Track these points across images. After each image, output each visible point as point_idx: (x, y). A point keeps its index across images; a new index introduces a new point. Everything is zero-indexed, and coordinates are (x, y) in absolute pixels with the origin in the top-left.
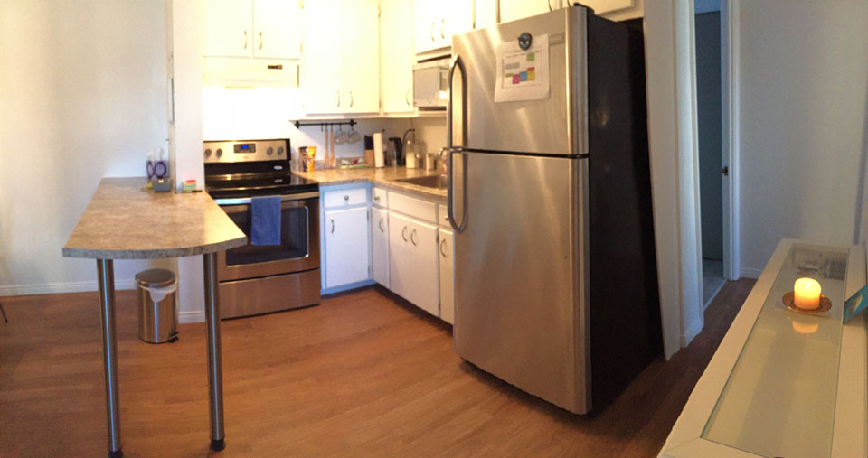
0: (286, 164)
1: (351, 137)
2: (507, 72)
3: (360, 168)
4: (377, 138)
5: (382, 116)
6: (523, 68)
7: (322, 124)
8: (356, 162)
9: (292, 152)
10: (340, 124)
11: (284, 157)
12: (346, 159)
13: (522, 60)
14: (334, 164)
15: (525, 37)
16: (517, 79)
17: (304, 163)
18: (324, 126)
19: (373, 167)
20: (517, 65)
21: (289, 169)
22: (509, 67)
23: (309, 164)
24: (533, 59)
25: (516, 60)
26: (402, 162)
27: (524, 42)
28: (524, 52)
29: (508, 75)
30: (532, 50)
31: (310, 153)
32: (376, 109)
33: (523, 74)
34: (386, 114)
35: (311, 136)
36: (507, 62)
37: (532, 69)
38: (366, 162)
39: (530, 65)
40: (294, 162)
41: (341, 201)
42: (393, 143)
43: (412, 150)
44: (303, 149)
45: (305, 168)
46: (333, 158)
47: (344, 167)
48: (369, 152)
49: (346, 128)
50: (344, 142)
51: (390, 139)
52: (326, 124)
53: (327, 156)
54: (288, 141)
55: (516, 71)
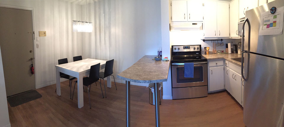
0: (200, 52)
1: (221, 44)
2: (265, 23)
3: (224, 53)
4: (229, 45)
5: (230, 38)
6: (271, 22)
7: (212, 40)
8: (223, 52)
9: (202, 49)
10: (218, 40)
11: (199, 50)
12: (220, 51)
13: (271, 19)
14: (216, 53)
15: (273, 9)
16: (268, 26)
17: (205, 52)
18: (213, 41)
19: (228, 53)
20: (269, 21)
21: (201, 54)
22: (266, 21)
23: (207, 53)
24: (276, 18)
25: (269, 18)
26: (237, 52)
27: (273, 11)
28: (273, 15)
29: (265, 25)
30: (276, 14)
31: (207, 49)
32: (228, 36)
33: (272, 24)
34: (231, 37)
35: (208, 44)
36: (265, 19)
37: (275, 22)
38: (226, 52)
39: (274, 20)
40: (202, 52)
41: (215, 65)
42: (234, 46)
43: (240, 48)
44: (205, 48)
45: (206, 54)
46: (215, 50)
47: (219, 53)
48: (227, 48)
49: (220, 42)
50: (219, 46)
51: (234, 45)
52: (213, 40)
53: (214, 50)
54: (200, 46)
55: (268, 23)
